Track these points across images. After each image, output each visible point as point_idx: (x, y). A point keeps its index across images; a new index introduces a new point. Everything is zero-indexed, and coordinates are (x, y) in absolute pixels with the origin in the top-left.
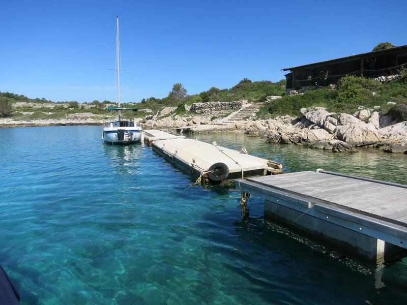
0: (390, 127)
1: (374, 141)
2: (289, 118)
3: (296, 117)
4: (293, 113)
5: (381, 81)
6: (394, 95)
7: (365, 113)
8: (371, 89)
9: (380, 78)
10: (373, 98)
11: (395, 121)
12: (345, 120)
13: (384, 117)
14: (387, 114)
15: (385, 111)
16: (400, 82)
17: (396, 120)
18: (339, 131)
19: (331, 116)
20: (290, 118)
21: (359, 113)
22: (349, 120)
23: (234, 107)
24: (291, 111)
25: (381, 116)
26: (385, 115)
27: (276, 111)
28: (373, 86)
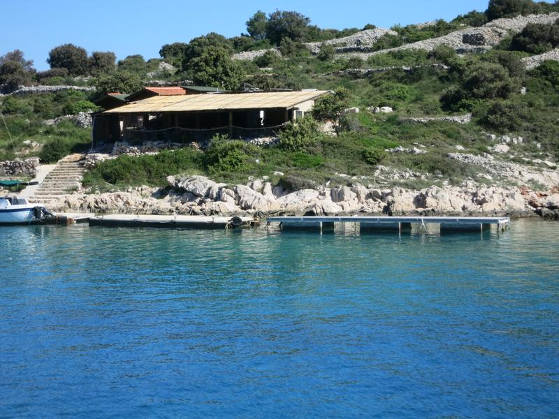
0: (284, 197)
1: (277, 210)
2: (147, 189)
3: (157, 188)
4: (149, 182)
5: (257, 144)
6: (278, 164)
7: (258, 183)
8: (253, 156)
9: (256, 140)
10: (259, 167)
11: (286, 192)
12: (242, 192)
13: (276, 188)
14: (278, 185)
15: (276, 182)
16: (280, 149)
17: (287, 190)
18: (246, 202)
19: (226, 187)
20: (150, 189)
21: (252, 184)
22: (246, 192)
23: (18, 171)
24: (145, 180)
25: (273, 187)
26: (277, 186)
27: (122, 179)
28: (255, 152)
